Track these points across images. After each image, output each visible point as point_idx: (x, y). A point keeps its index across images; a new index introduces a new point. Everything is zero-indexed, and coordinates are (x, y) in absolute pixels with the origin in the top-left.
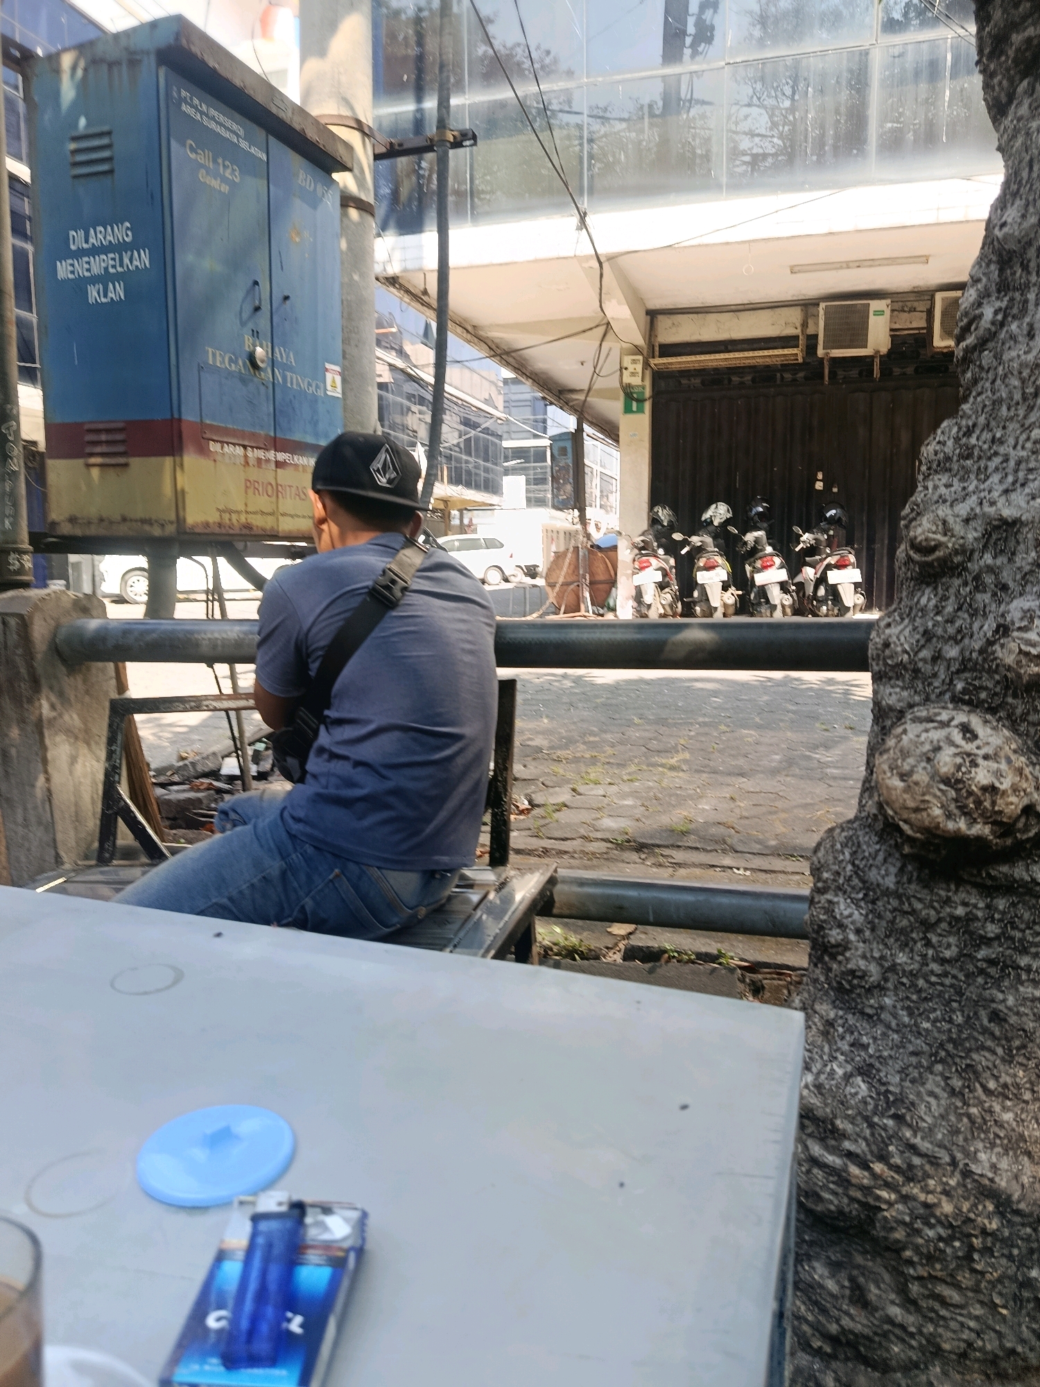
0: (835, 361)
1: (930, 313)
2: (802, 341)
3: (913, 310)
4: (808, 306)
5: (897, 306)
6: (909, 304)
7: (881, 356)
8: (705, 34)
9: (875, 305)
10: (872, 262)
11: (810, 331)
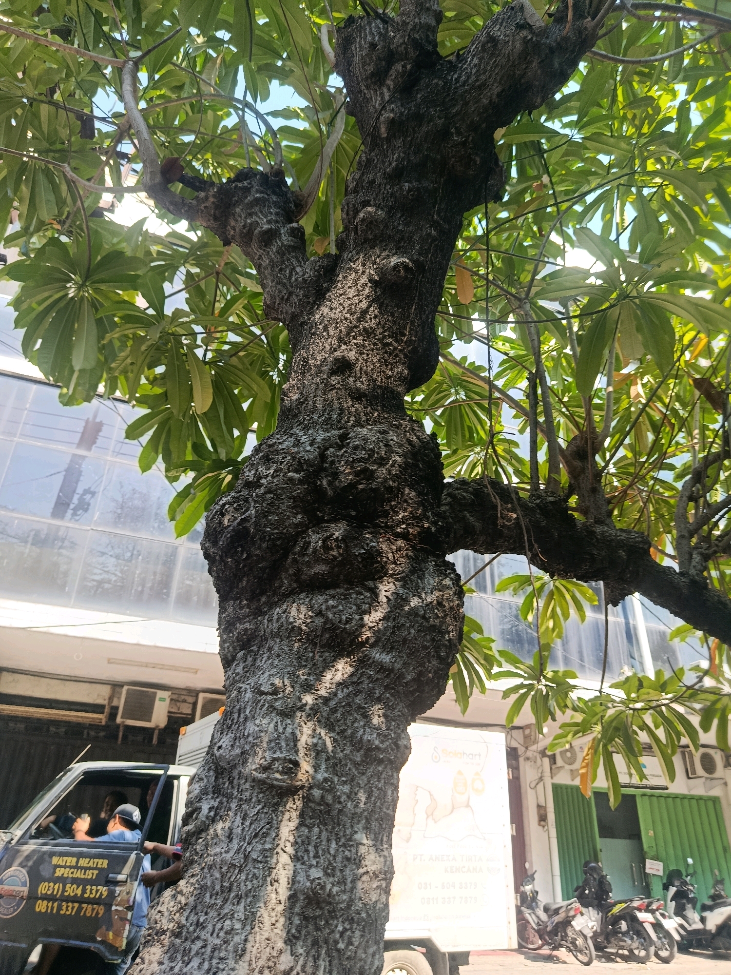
0: (128, 728)
1: (195, 704)
2: (107, 710)
3: (184, 701)
4: (116, 686)
5: (174, 697)
6: (183, 697)
7: (160, 730)
8: (83, 506)
9: (160, 694)
10: (163, 667)
11: (115, 703)
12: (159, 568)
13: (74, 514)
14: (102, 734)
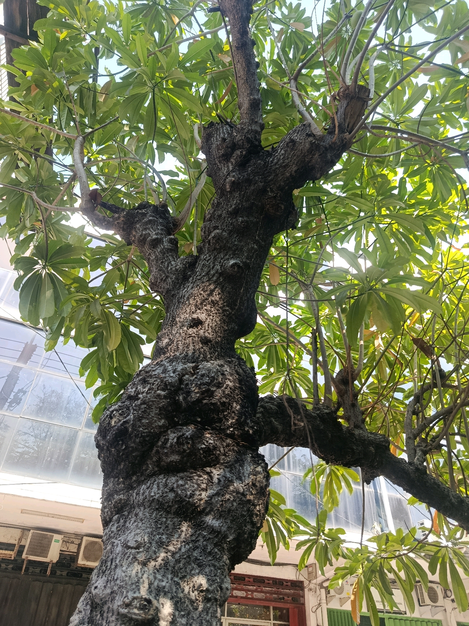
2: (16, 548)
3: (72, 542)
5: (66, 539)
6: (71, 539)
8: (17, 401)
9: (56, 537)
11: (22, 543)
12: (64, 446)
13: (10, 406)
14: (11, 566)
